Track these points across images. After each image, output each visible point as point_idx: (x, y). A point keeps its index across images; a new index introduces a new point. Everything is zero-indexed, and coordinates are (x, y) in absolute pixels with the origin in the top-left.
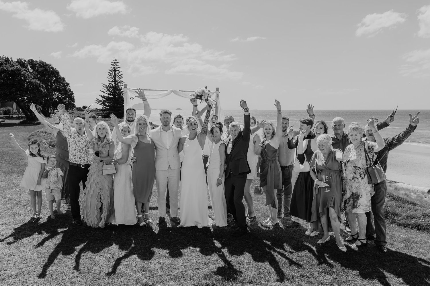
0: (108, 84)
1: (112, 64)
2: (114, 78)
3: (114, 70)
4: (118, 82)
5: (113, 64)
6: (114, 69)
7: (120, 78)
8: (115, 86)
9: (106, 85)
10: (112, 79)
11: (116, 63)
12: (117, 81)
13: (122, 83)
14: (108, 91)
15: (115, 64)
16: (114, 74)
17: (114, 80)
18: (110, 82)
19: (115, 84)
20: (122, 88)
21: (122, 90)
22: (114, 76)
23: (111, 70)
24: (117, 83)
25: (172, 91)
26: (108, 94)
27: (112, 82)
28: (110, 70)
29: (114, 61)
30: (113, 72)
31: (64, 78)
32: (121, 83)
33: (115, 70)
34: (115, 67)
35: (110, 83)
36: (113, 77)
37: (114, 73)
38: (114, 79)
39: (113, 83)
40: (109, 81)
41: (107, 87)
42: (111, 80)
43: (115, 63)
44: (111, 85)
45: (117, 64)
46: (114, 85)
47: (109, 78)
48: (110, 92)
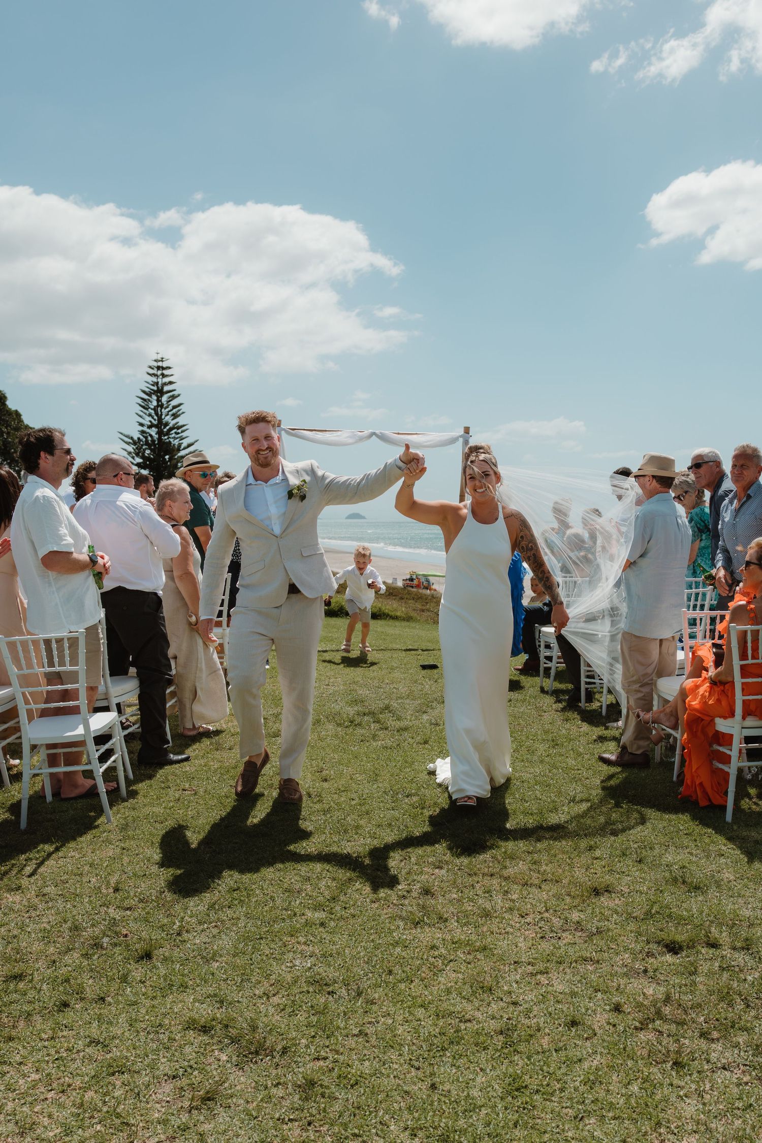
0: (136, 435)
1: (151, 371)
2: (157, 414)
3: (155, 392)
4: (168, 428)
5: (155, 371)
6: (155, 388)
7: (175, 416)
8: (160, 439)
9: (132, 438)
10: (150, 419)
11: (163, 368)
12: (167, 424)
13: (182, 432)
14: (137, 455)
15: (159, 372)
16: (155, 403)
17: (155, 423)
18: (145, 429)
19: (160, 433)
20: (182, 447)
21: (182, 453)
22: (155, 409)
23: (147, 390)
24: (165, 430)
25: (374, 434)
26: (138, 465)
27: (150, 427)
28: (144, 392)
29: (156, 364)
30: (154, 397)
31: (18, 414)
32: (179, 431)
33: (160, 392)
34: (160, 380)
35: (143, 432)
36: (153, 412)
37: (158, 401)
38: (156, 417)
39: (153, 432)
40: (141, 425)
41: (135, 443)
42: (147, 420)
43: (160, 368)
44: (146, 438)
45: (166, 372)
46: (156, 436)
47: (141, 414)
48: (143, 457)
